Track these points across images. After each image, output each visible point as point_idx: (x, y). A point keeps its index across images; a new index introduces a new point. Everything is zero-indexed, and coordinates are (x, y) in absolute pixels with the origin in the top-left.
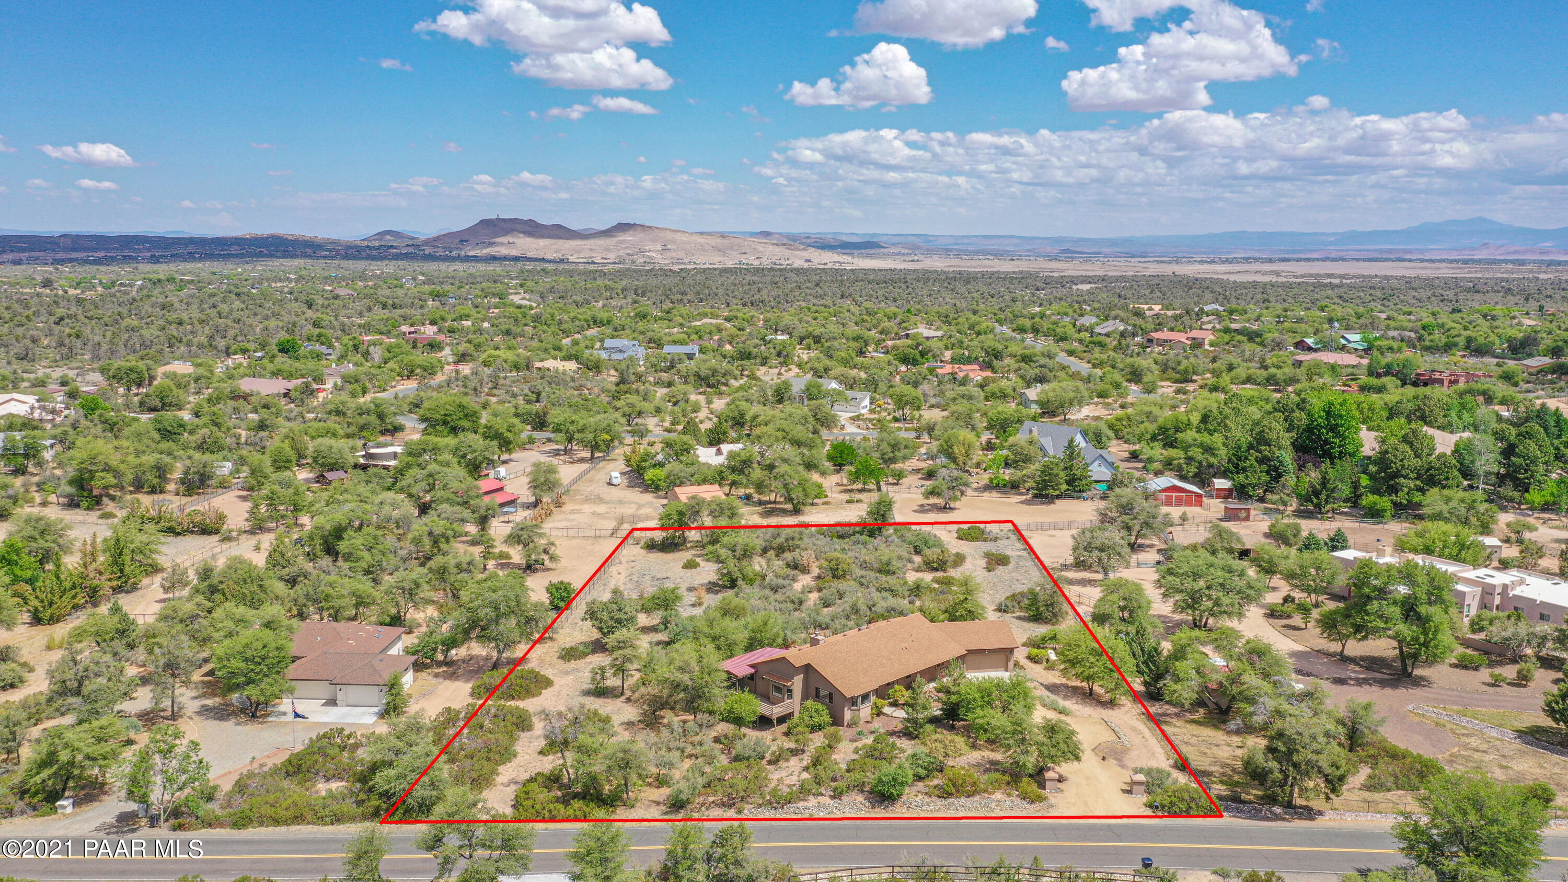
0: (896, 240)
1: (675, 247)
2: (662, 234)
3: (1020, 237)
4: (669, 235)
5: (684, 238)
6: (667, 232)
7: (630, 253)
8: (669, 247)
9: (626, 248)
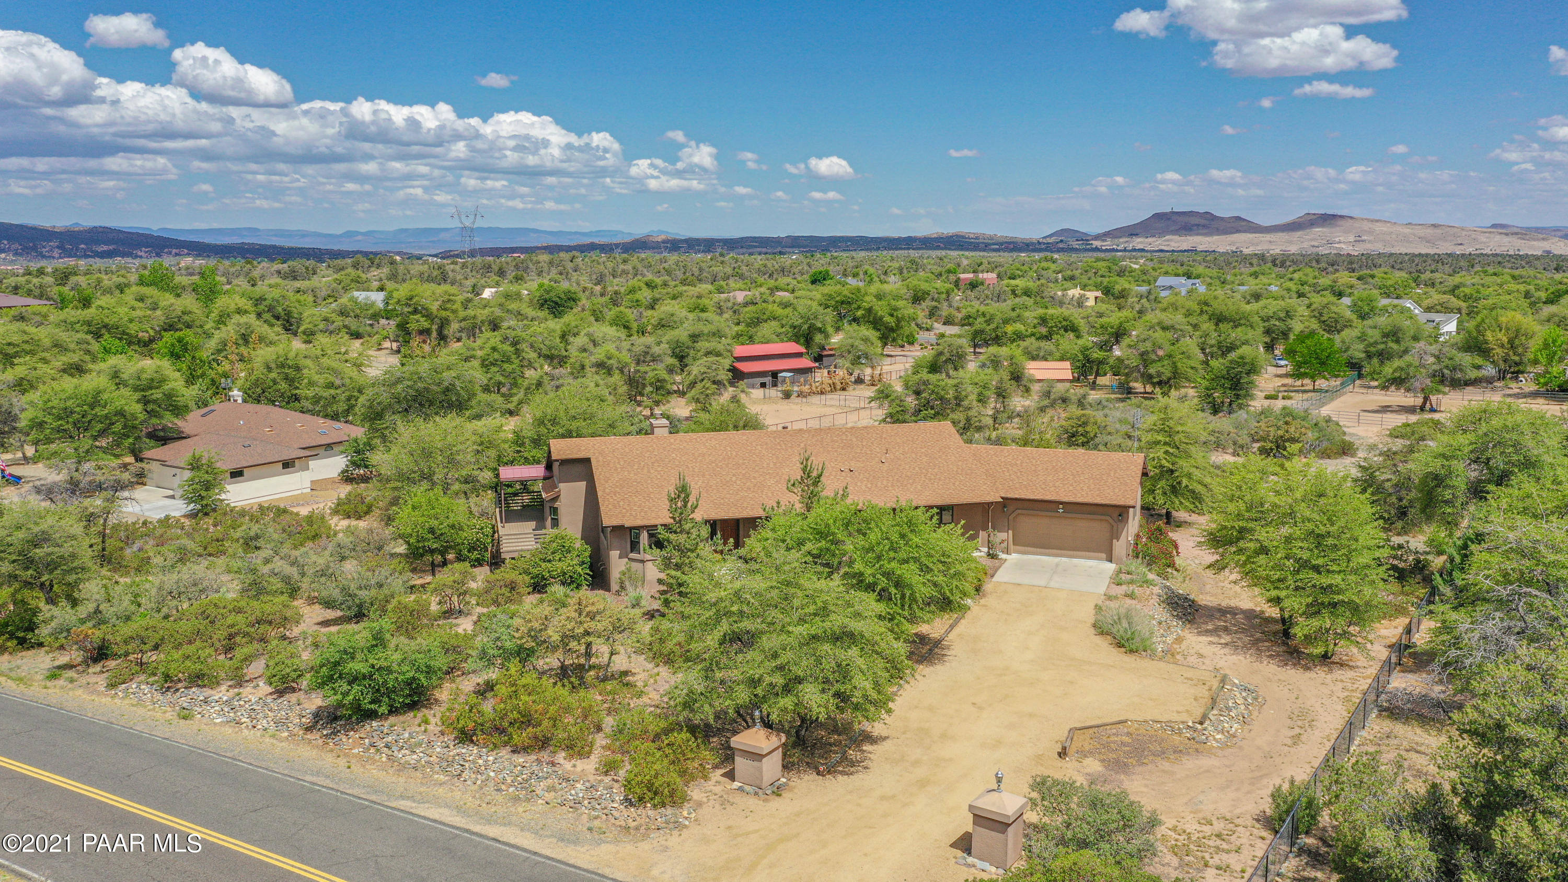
1: (1372, 238)
2: (1357, 225)
4: (1366, 226)
5: (1385, 228)
6: (1365, 223)
7: (1316, 244)
8: (1364, 238)
9: (1312, 240)
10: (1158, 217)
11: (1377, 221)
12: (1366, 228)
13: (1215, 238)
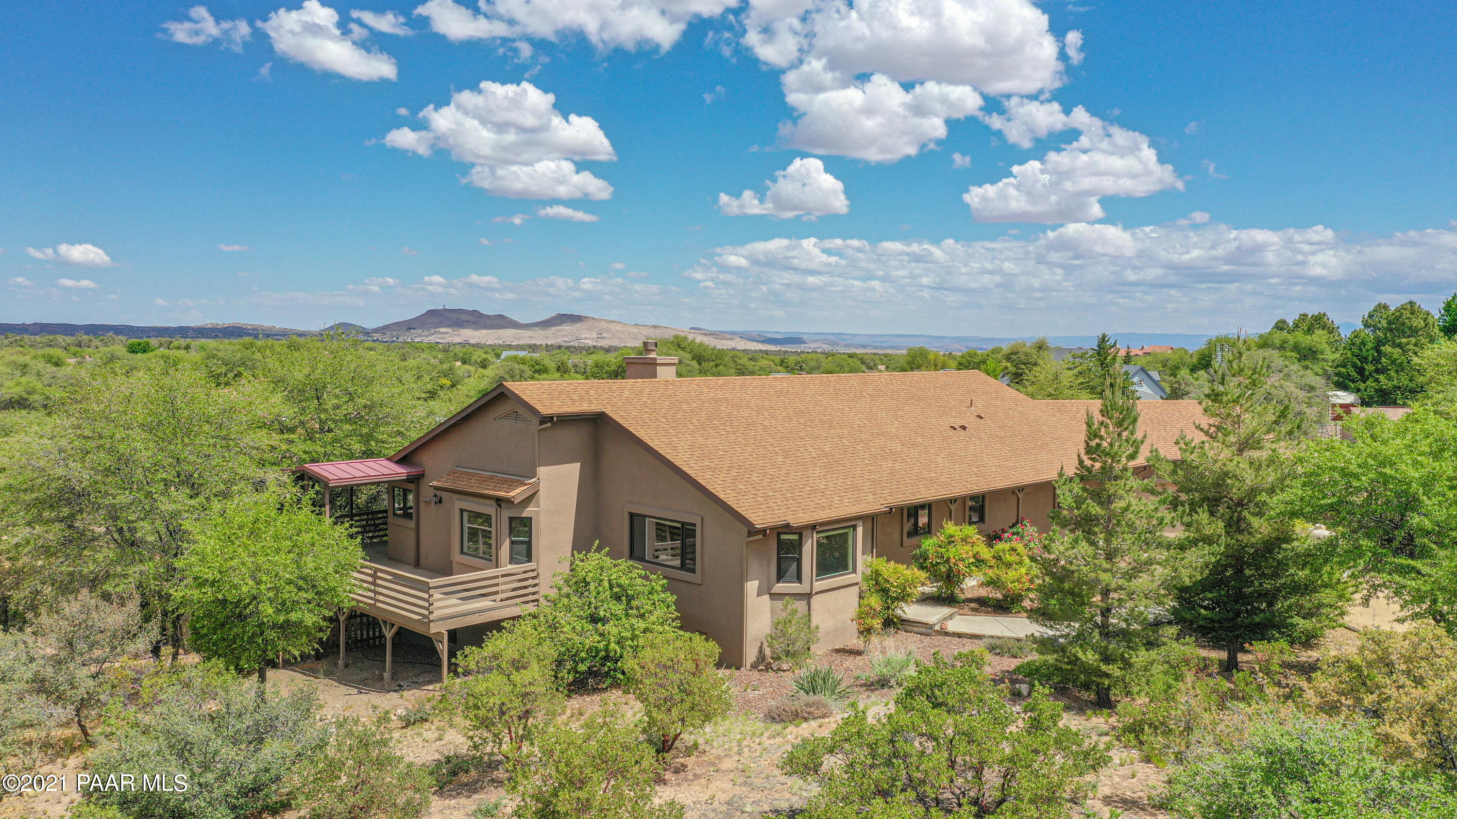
0: (818, 337)
1: (611, 335)
2: (597, 324)
3: (929, 337)
4: (604, 325)
5: (619, 328)
6: (603, 323)
7: (567, 340)
8: (604, 335)
9: (564, 336)
10: (431, 313)
11: (612, 322)
12: (605, 327)
13: (484, 332)
